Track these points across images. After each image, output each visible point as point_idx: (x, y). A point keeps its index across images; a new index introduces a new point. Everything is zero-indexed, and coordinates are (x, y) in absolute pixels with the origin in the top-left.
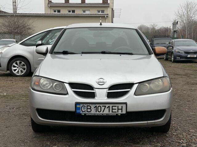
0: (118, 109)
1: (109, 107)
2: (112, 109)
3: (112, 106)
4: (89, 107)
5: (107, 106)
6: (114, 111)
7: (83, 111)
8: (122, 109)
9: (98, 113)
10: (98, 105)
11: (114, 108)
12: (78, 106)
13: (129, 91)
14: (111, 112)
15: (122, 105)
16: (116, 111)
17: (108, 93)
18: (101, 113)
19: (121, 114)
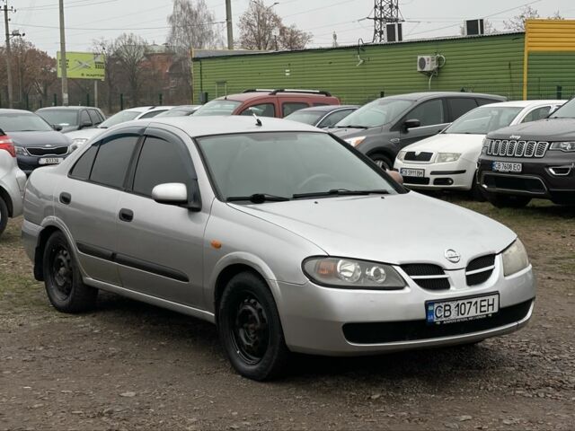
0: (489, 305)
1: (476, 302)
2: (481, 306)
3: (481, 301)
4: (447, 308)
5: (474, 301)
6: (483, 309)
7: (439, 316)
8: (493, 305)
9: (460, 316)
10: (460, 302)
11: (483, 304)
12: (430, 308)
13: (491, 270)
14: (479, 313)
15: (493, 297)
16: (486, 308)
17: (468, 277)
18: (466, 315)
19: (493, 314)
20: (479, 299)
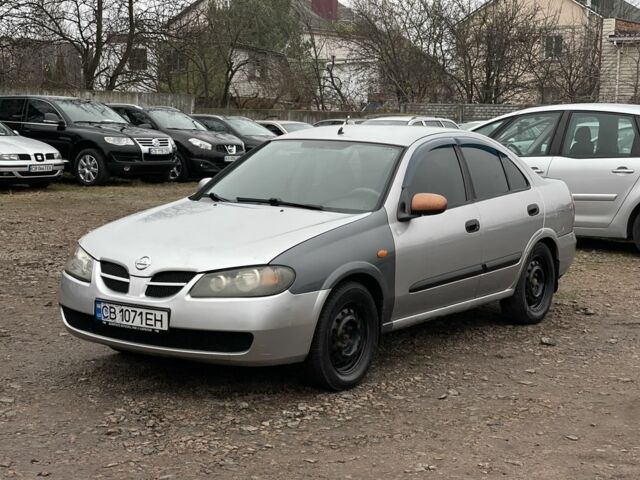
0: (156, 320)
1: (141, 313)
2: (147, 319)
3: (147, 313)
4: (112, 310)
5: (139, 310)
6: (149, 322)
7: (105, 316)
8: (161, 321)
9: (125, 322)
10: (125, 308)
11: (149, 316)
12: (98, 306)
13: (182, 287)
14: (144, 325)
15: (162, 313)
16: (152, 322)
17: (149, 286)
18: (130, 323)
19: (160, 331)
20: (144, 311)
